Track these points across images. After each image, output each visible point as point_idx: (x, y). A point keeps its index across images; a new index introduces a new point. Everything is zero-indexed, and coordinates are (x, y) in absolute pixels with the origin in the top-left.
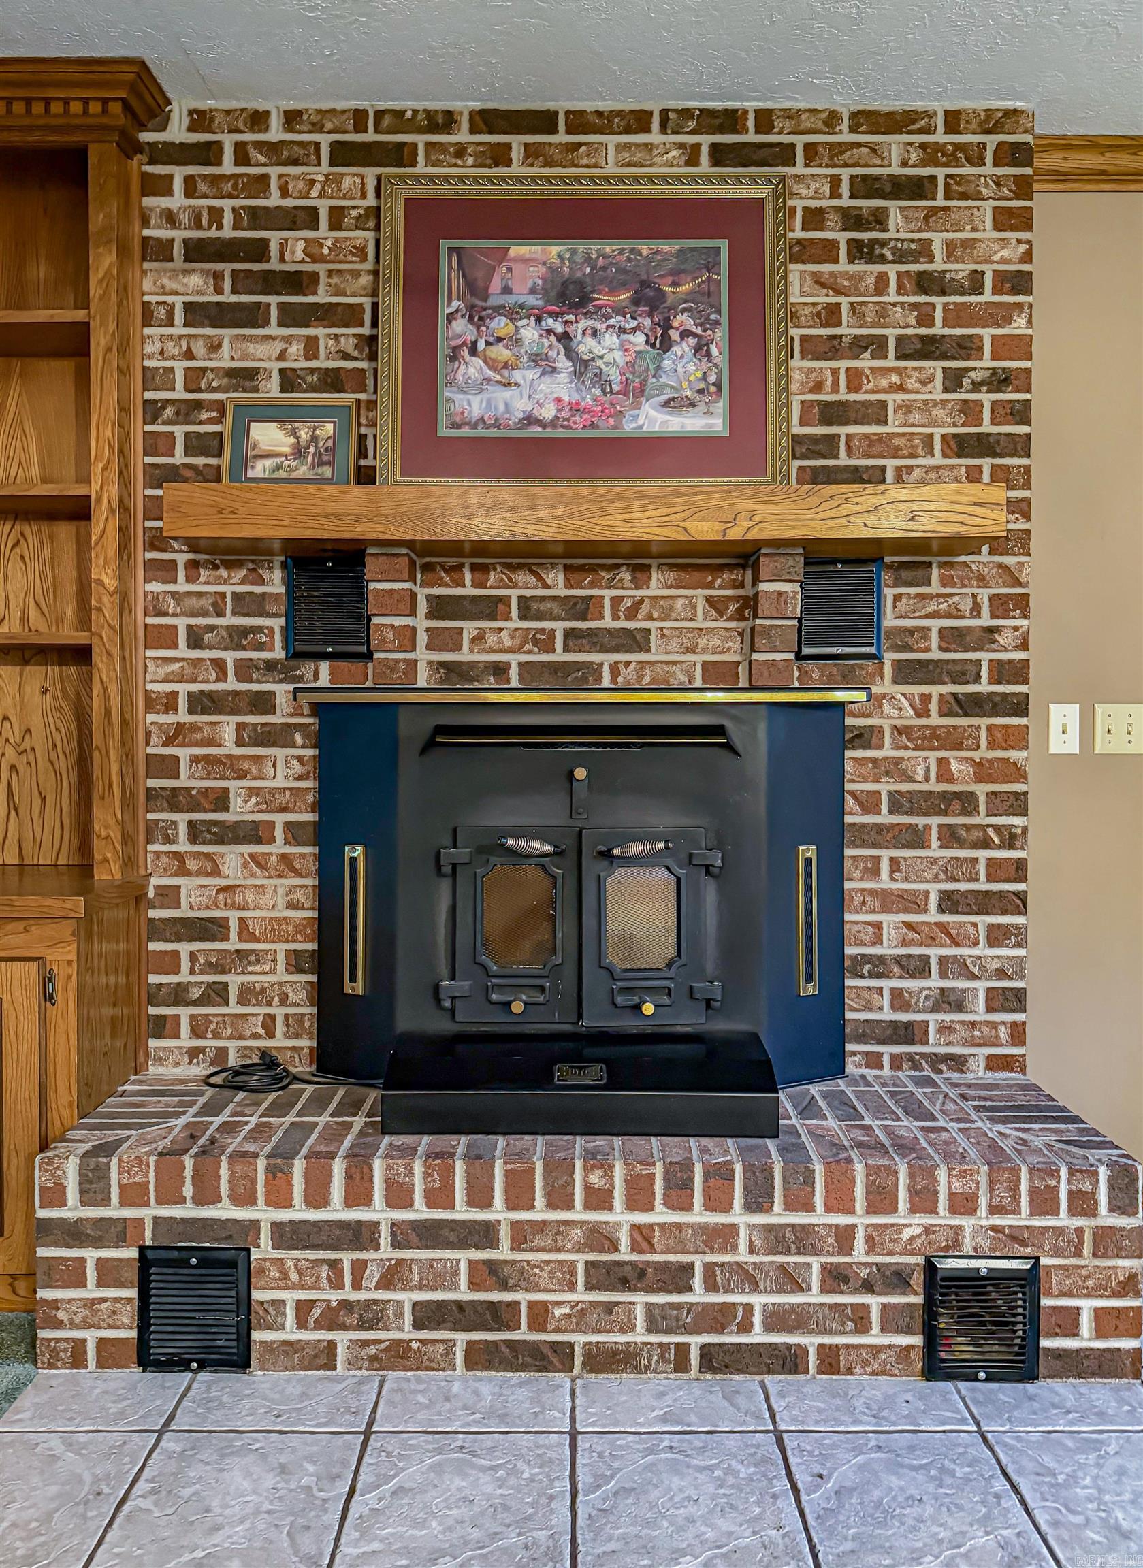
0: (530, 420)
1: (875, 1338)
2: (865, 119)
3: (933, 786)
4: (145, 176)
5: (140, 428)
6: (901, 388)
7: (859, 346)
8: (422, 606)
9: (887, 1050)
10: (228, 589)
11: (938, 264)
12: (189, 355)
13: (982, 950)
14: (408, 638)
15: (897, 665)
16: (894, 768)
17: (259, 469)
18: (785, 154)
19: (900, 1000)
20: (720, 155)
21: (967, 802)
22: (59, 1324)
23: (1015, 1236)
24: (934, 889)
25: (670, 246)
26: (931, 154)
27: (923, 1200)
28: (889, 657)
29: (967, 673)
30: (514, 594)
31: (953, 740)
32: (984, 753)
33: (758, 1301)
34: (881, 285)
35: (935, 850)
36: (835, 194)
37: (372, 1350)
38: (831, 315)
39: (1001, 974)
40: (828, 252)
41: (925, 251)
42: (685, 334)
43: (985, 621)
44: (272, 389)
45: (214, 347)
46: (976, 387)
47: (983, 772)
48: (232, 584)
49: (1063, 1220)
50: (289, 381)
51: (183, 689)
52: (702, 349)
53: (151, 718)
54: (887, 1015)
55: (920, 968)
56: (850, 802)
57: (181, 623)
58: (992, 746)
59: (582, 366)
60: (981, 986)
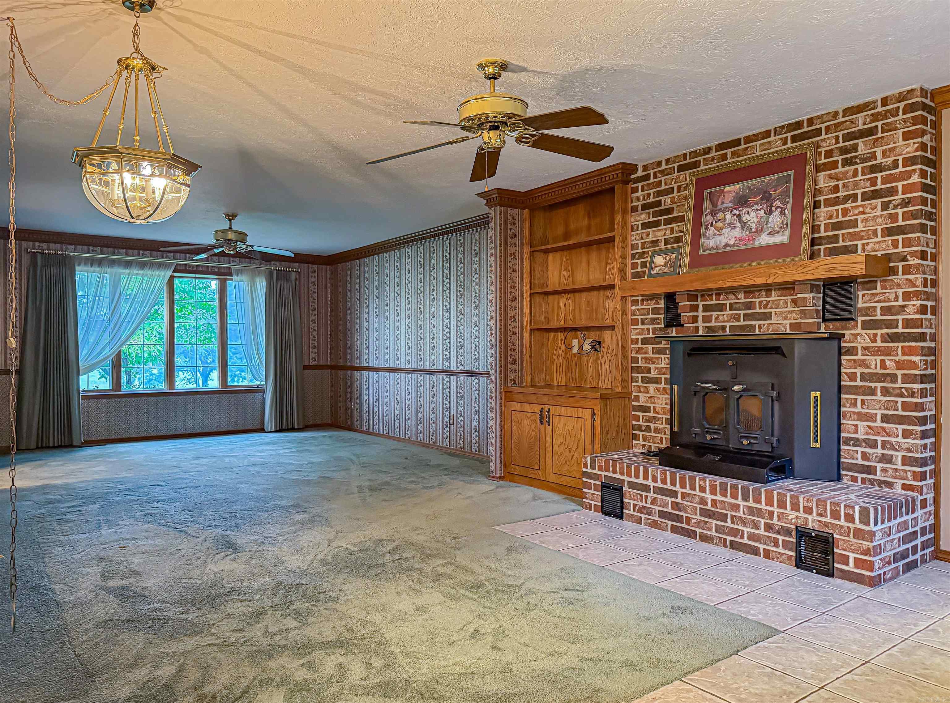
0: (727, 245)
1: (780, 550)
2: (848, 111)
3: (879, 370)
4: (632, 188)
5: (629, 262)
6: (863, 213)
7: (846, 199)
8: (701, 308)
9: (860, 476)
10: (650, 307)
11: (880, 159)
12: (642, 238)
13: (900, 439)
14: (695, 319)
15: (863, 322)
16: (863, 364)
17: (655, 271)
18: (818, 132)
19: (865, 456)
20: (794, 139)
21: (893, 378)
22: (586, 498)
23: (826, 525)
24: (879, 413)
25: (774, 177)
26: (875, 117)
27: (795, 507)
28: (860, 319)
29: (893, 324)
30: (728, 302)
31: (888, 352)
32: (900, 357)
33: (746, 530)
34: (855, 174)
35: (879, 397)
36: (837, 142)
37: (649, 521)
38: (836, 189)
39: (908, 450)
40: (835, 165)
41: (874, 156)
42: (778, 207)
43: (900, 302)
44: (662, 245)
45: (648, 235)
46: (895, 207)
47: (900, 365)
48: (651, 305)
49: (842, 522)
50: (666, 242)
51: (640, 337)
52: (782, 213)
53: (633, 346)
54: (860, 461)
55: (873, 444)
56: (844, 377)
57: (639, 318)
58: (904, 354)
59: (744, 224)
60: (900, 454)
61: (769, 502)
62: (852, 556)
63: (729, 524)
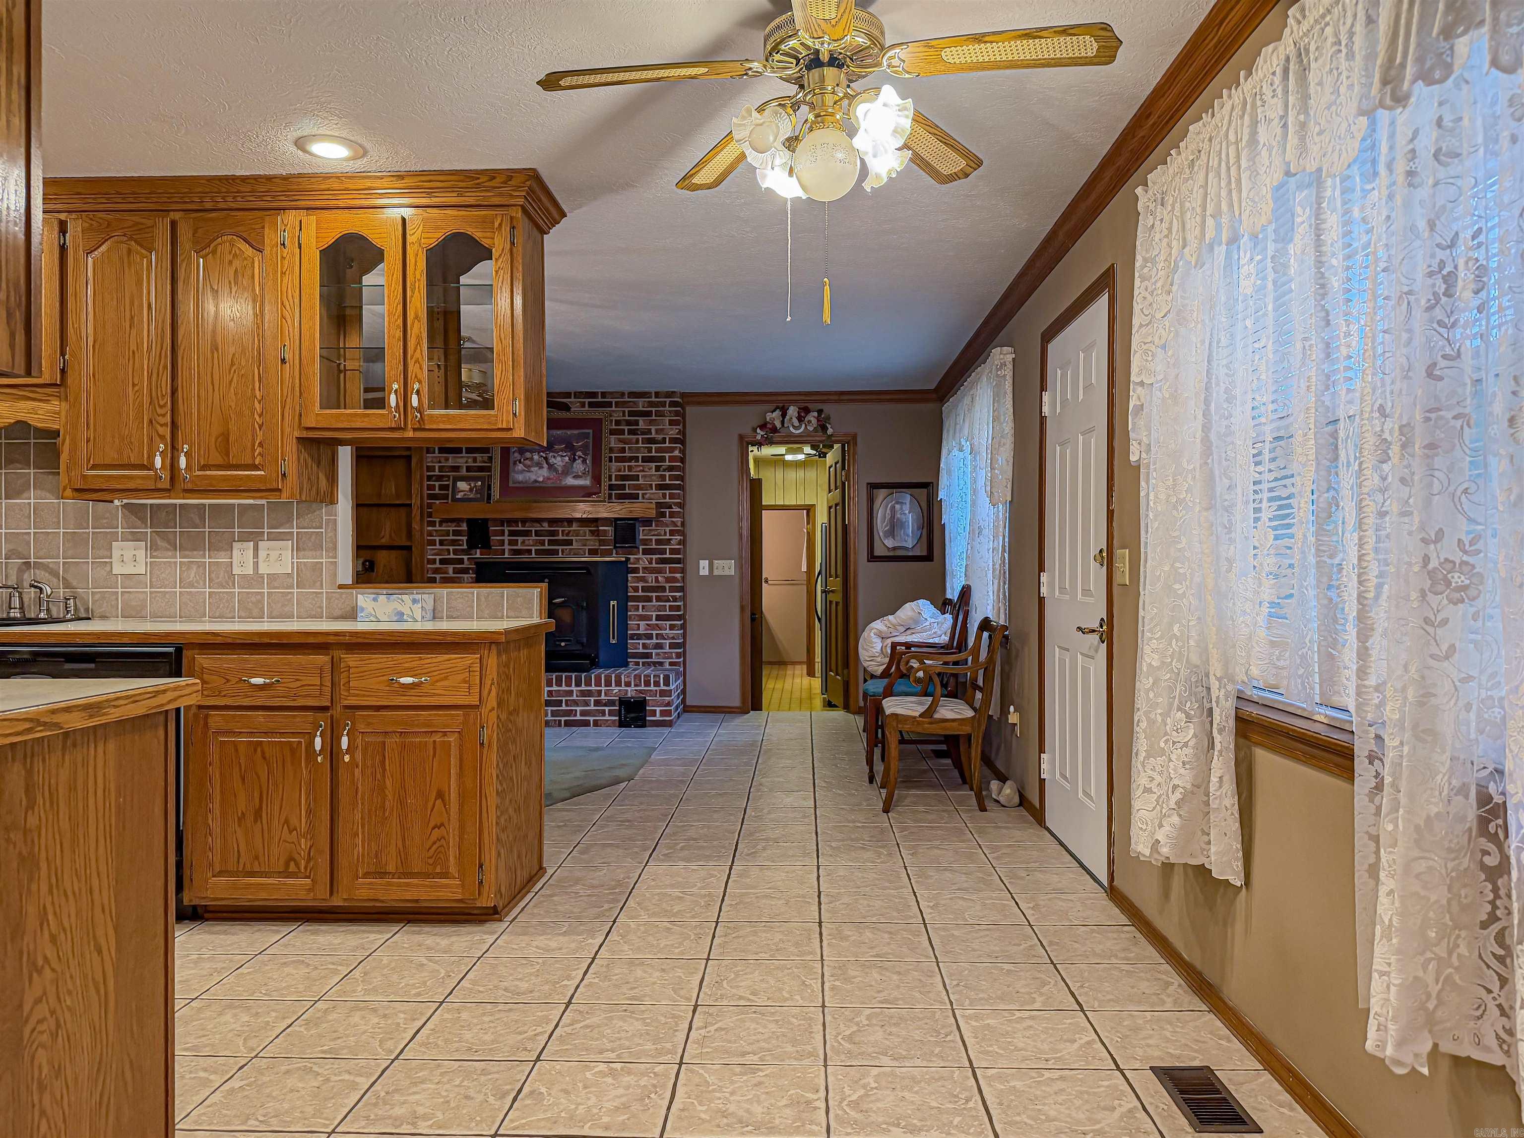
0: (536, 481)
1: (607, 717)
2: (632, 394)
3: (654, 584)
5: (426, 483)
6: (643, 471)
7: (630, 459)
8: (506, 533)
9: (641, 661)
10: (451, 529)
11: (653, 435)
12: (440, 462)
13: (668, 631)
14: (502, 543)
15: (643, 549)
16: (643, 579)
17: (459, 496)
18: (609, 404)
19: (645, 646)
20: (591, 405)
21: (663, 589)
23: (641, 692)
24: (654, 614)
25: (576, 432)
26: (651, 404)
27: (618, 684)
28: (641, 547)
29: (663, 552)
30: (533, 529)
31: (660, 571)
32: (668, 575)
33: (578, 709)
34: (637, 442)
35: (654, 603)
36: (624, 416)
38: (623, 450)
39: (673, 638)
40: (622, 432)
41: (649, 432)
42: (580, 457)
43: (668, 537)
44: (464, 472)
45: (447, 459)
46: (664, 470)
47: (668, 580)
48: (452, 528)
49: (652, 688)
50: (469, 469)
51: (438, 558)
52: (584, 461)
54: (641, 650)
55: (650, 637)
56: (630, 589)
57: (437, 539)
58: (670, 572)
59: (551, 467)
60: (668, 642)
61: (598, 684)
62: (658, 709)
63: (564, 707)
